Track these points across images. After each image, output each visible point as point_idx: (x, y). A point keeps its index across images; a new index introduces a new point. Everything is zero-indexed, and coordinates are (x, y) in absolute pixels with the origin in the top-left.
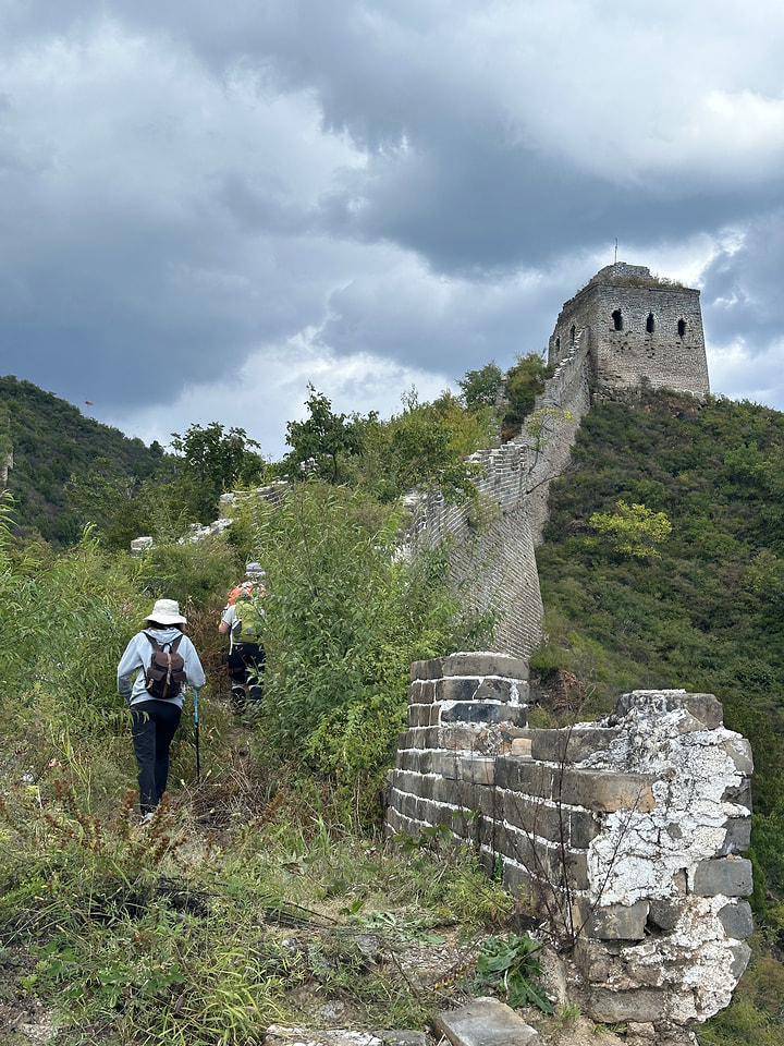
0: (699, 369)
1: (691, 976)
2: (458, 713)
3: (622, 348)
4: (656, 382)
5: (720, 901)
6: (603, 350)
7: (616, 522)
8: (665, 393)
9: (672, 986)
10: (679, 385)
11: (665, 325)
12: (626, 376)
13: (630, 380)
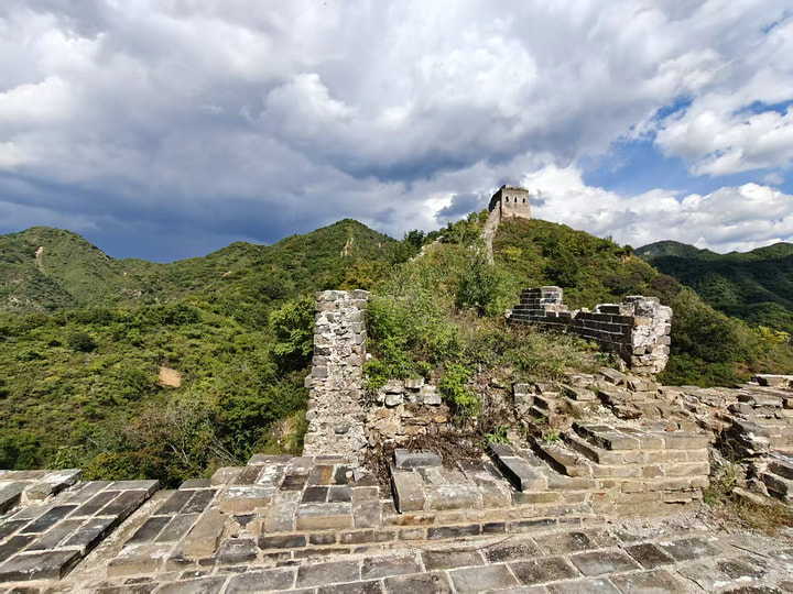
0: (528, 211)
1: (655, 363)
2: (546, 301)
3: (508, 206)
4: (517, 215)
5: (663, 346)
6: (503, 207)
7: (508, 251)
8: (519, 218)
9: (651, 365)
10: (523, 216)
11: (520, 201)
12: (509, 213)
13: (511, 215)
